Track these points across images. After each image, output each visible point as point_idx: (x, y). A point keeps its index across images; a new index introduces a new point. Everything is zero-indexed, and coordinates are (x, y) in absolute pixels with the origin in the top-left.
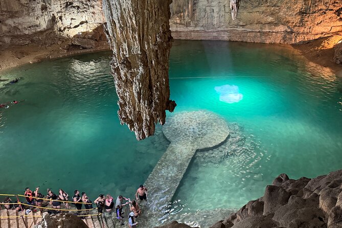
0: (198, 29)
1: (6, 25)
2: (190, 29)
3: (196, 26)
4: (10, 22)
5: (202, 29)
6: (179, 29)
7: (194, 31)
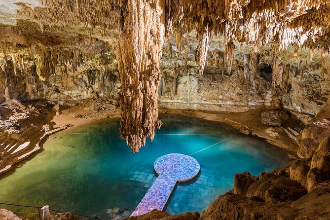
0: (178, 101)
1: (63, 94)
2: (174, 101)
3: (177, 99)
4: (66, 93)
5: (181, 101)
6: (167, 101)
7: (176, 102)
